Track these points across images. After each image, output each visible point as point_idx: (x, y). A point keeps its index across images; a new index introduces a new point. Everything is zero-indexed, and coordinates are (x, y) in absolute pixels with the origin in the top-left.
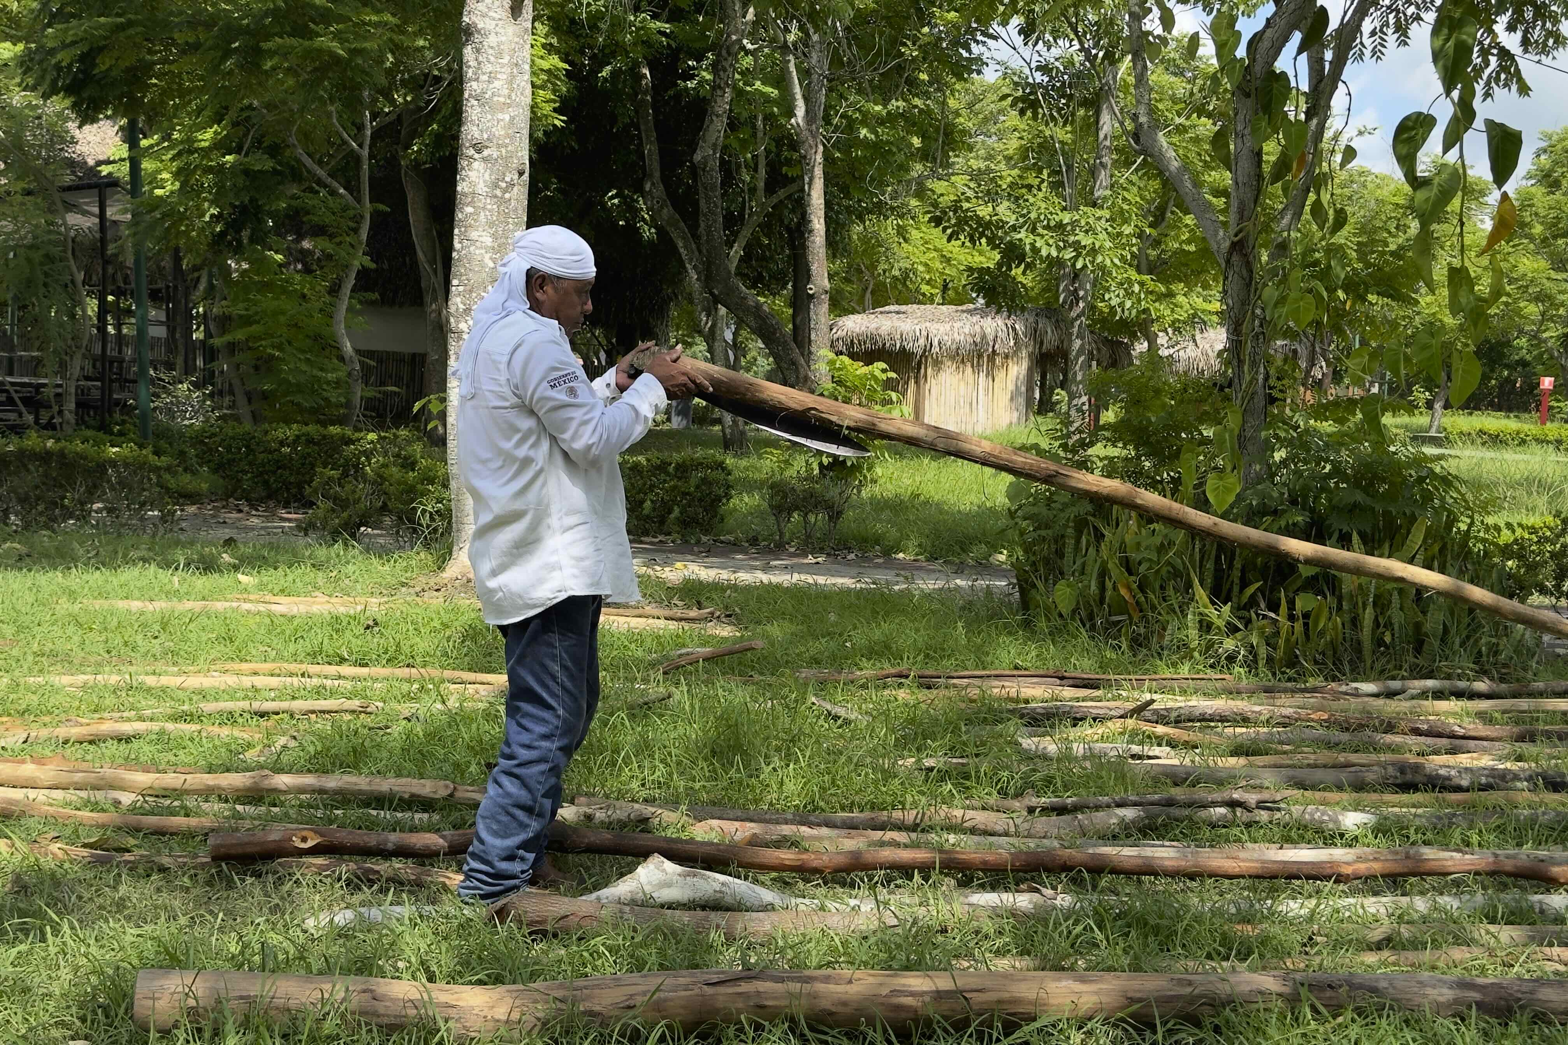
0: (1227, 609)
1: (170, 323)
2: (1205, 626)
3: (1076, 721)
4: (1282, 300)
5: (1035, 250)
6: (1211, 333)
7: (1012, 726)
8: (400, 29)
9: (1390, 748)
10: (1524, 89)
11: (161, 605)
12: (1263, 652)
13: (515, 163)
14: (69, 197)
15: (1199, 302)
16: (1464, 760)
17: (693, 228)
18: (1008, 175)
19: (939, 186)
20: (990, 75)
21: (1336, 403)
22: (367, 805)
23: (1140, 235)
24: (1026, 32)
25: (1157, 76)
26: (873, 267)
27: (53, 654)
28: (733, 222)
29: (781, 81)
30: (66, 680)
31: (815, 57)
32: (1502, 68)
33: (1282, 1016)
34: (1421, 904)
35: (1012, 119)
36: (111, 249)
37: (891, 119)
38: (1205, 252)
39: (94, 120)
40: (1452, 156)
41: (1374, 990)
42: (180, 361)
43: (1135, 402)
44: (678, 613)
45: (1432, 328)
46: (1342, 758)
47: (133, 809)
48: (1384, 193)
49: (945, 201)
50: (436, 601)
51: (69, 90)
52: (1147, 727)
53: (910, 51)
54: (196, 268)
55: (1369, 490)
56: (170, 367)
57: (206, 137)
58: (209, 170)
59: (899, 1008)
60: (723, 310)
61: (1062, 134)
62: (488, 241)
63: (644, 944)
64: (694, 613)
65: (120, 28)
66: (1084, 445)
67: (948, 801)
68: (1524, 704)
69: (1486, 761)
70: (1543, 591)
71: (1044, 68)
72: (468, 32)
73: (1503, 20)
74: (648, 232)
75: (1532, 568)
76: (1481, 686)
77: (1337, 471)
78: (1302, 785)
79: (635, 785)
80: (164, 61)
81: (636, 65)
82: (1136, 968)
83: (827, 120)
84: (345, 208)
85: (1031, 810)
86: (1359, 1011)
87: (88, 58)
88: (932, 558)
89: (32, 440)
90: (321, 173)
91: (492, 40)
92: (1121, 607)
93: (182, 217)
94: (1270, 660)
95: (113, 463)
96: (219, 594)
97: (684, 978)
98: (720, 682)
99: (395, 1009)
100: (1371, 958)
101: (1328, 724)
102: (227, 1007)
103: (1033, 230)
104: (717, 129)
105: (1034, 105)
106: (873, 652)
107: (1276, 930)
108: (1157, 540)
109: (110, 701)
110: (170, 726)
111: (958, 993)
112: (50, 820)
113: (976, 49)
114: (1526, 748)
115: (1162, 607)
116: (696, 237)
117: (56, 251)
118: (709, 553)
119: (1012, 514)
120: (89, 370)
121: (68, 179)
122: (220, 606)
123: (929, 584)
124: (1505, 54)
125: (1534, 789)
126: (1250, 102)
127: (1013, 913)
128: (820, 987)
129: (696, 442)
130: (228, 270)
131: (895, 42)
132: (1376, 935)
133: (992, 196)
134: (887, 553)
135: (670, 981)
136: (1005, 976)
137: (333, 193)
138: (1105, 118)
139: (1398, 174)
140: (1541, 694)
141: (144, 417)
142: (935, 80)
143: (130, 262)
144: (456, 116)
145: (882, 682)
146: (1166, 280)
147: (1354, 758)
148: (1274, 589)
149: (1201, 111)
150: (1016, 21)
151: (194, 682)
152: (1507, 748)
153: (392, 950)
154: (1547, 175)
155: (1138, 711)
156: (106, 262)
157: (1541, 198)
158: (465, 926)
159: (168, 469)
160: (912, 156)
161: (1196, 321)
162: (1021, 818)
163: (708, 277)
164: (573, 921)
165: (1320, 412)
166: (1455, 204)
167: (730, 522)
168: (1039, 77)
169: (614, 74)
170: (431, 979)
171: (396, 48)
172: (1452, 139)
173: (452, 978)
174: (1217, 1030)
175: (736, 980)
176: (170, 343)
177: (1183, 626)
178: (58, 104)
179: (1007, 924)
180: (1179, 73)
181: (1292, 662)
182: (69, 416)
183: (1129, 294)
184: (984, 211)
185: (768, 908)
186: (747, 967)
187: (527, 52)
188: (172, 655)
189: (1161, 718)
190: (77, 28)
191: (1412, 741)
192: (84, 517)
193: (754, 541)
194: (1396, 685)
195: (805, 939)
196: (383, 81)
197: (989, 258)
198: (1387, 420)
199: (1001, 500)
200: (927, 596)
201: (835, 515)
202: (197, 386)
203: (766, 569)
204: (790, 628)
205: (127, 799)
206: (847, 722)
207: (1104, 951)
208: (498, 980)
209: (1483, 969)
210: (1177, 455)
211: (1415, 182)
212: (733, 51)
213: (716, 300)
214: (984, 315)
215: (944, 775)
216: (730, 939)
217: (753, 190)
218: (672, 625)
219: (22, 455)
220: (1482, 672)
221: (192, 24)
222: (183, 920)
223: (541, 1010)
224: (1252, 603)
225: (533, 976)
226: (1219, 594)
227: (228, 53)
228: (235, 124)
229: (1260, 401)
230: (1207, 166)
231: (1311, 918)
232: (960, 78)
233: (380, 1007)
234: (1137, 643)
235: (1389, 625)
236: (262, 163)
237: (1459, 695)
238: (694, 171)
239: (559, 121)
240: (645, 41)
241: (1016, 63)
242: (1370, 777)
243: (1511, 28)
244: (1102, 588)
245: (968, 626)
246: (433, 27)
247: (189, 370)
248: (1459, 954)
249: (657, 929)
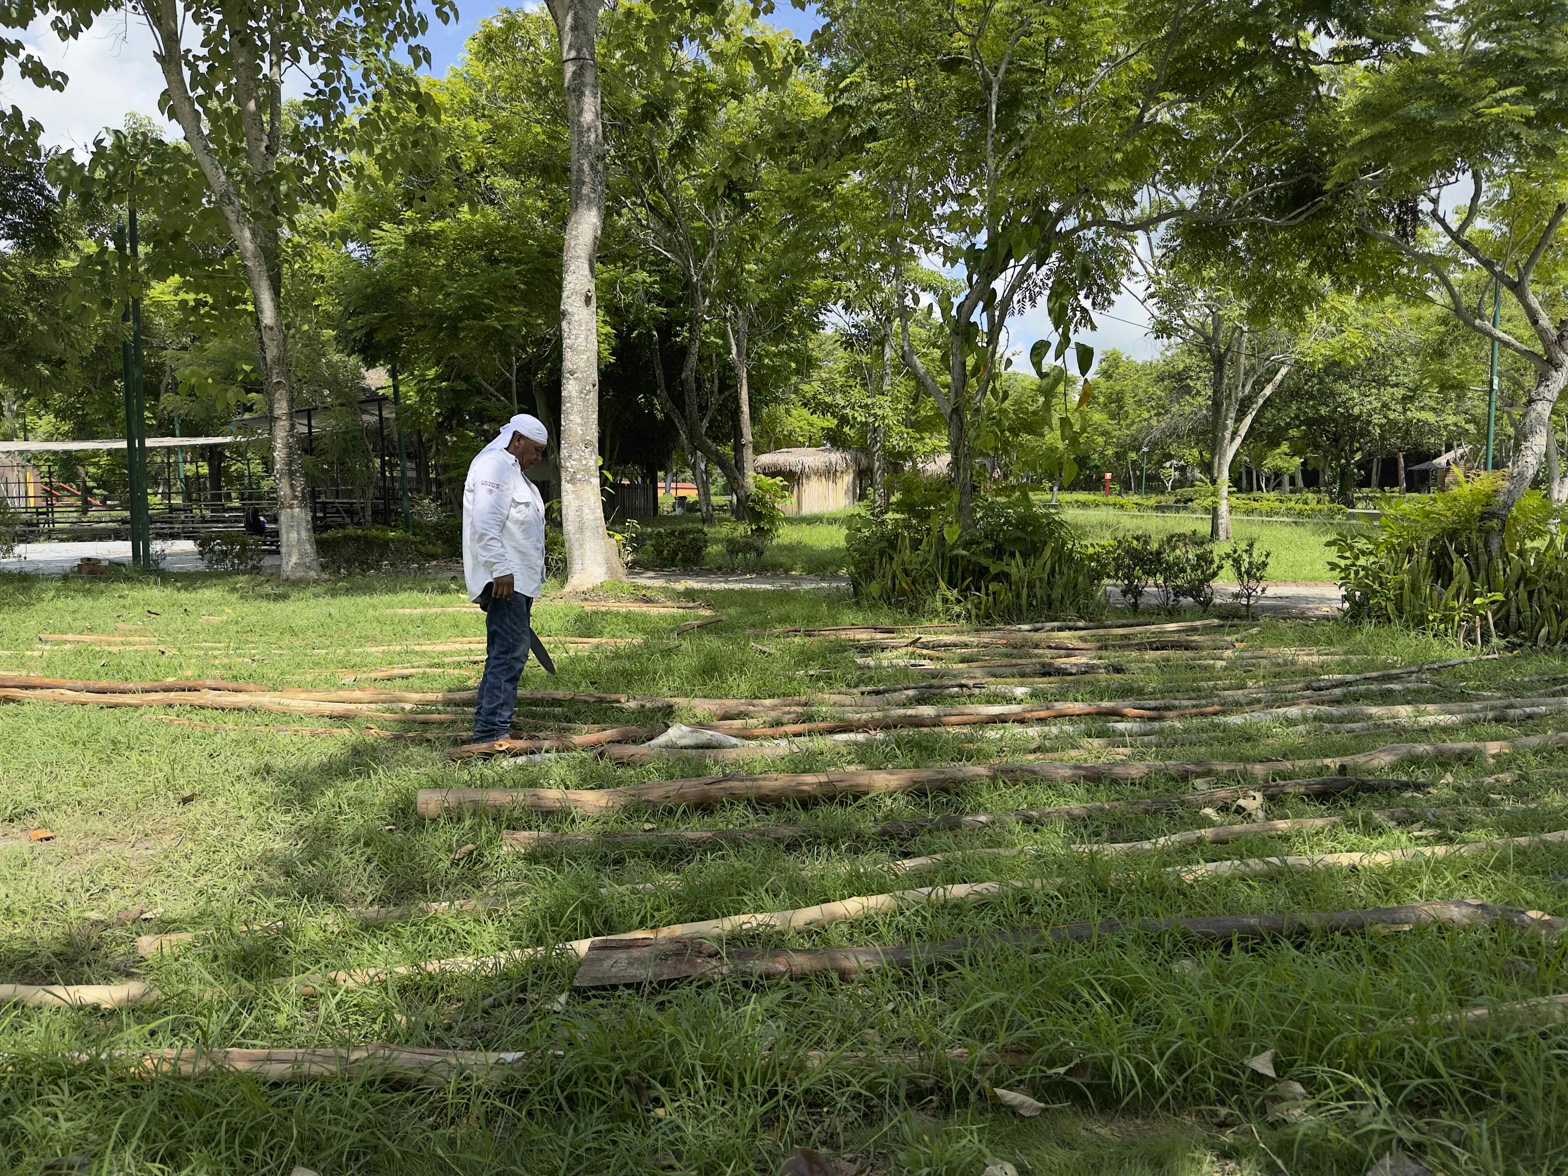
0: (955, 591)
1: (418, 470)
2: (945, 601)
3: (883, 650)
4: (978, 437)
5: (854, 418)
6: (943, 458)
7: (852, 653)
8: (528, 315)
9: (1036, 656)
10: (1094, 328)
11: (420, 611)
12: (974, 612)
13: (591, 380)
14: (363, 406)
15: (936, 442)
16: (1073, 660)
17: (683, 413)
18: (840, 380)
19: (805, 387)
20: (829, 331)
21: (1006, 488)
22: (530, 705)
23: (907, 409)
24: (846, 308)
25: (912, 328)
26: (774, 430)
27: (366, 637)
28: (702, 409)
29: (723, 335)
30: (374, 649)
31: (741, 323)
32: (1083, 317)
33: (989, 786)
34: (1055, 730)
35: (840, 353)
36: (386, 432)
37: (780, 353)
38: (938, 415)
39: (374, 367)
40: (1059, 362)
41: (1033, 772)
42: (424, 488)
43: (907, 491)
44: (683, 604)
45: (1053, 450)
46: (1014, 662)
47: (411, 711)
48: (1026, 384)
49: (808, 395)
50: (562, 603)
51: (361, 351)
52: (918, 651)
53: (789, 319)
54: (429, 441)
55: (1023, 530)
56: (419, 491)
57: (431, 373)
58: (434, 390)
59: (801, 791)
60: (699, 453)
61: (866, 359)
62: (579, 421)
63: (673, 766)
64: (691, 605)
65: (384, 318)
66: (882, 513)
67: (821, 690)
68: (1101, 632)
69: (1084, 660)
70: (1109, 576)
71: (855, 326)
72: (564, 314)
73: (1082, 293)
74: (660, 416)
75: (1104, 566)
76: (1081, 624)
77: (1007, 522)
78: (995, 676)
79: (665, 689)
80: (409, 335)
81: (650, 330)
82: (917, 766)
83: (748, 357)
84: (505, 408)
85: (863, 693)
86: (1026, 782)
87: (369, 335)
88: (810, 573)
89: (351, 530)
90: (492, 389)
91: (576, 318)
92: (904, 593)
93: (421, 415)
94: (977, 616)
95: (392, 540)
96: (450, 604)
97: (694, 782)
98: (706, 637)
99: (549, 803)
100: (1031, 757)
101: (1006, 645)
102: (465, 807)
103: (853, 408)
104: (693, 361)
105: (852, 345)
106: (782, 620)
107: (984, 746)
108: (920, 559)
109: (397, 659)
110: (428, 670)
111: (829, 783)
112: (370, 719)
113: (821, 317)
114: (1103, 653)
115: (924, 592)
116: (684, 417)
117: (357, 434)
118: (698, 575)
119: (848, 549)
120: (378, 495)
121: (363, 397)
122: (450, 610)
123: (807, 586)
124: (1084, 310)
125: (1108, 672)
126: (959, 338)
127: (856, 743)
128: (761, 783)
129: (689, 520)
130: (446, 441)
131: (780, 315)
132: (1033, 746)
133: (832, 392)
134: (786, 571)
135: (687, 784)
136: (853, 773)
137: (498, 400)
138: (887, 350)
139: (1032, 372)
140: (1110, 627)
141: (406, 517)
142: (801, 333)
143: (396, 438)
144: (560, 358)
145: (787, 634)
146: (919, 431)
147: (1019, 661)
148: (979, 581)
149: (934, 345)
150: (841, 302)
151: (439, 648)
152: (1094, 654)
153: (547, 775)
154: (1106, 372)
155: (914, 643)
156: (383, 439)
157: (1103, 384)
158: (583, 762)
159: (421, 542)
160: (791, 373)
161: (935, 451)
162: (858, 698)
163: (691, 437)
164: (637, 757)
165: (998, 492)
166: (1061, 388)
167: (707, 559)
168: (853, 331)
169: (639, 334)
170: (567, 788)
171: (527, 324)
172: (1059, 354)
173: (577, 787)
174: (957, 794)
175: (719, 782)
176: (418, 480)
177: (934, 601)
178: (354, 360)
179: (853, 748)
180: (923, 327)
181: (988, 616)
182: (369, 518)
183: (902, 439)
184: (828, 399)
185: (735, 746)
186: (725, 775)
187: (594, 324)
188: (427, 635)
189: (925, 646)
190: (362, 320)
191: (1047, 651)
192: (378, 569)
193: (720, 568)
194: (1039, 625)
195: (753, 760)
196: (521, 341)
197: (832, 423)
198: (1031, 494)
199: (843, 544)
200: (808, 592)
201: (760, 553)
202: (433, 500)
203: (726, 582)
204: (739, 610)
205: (408, 707)
206: (770, 654)
207: (900, 760)
208: (601, 787)
209: (1086, 760)
210: (928, 517)
211: (1042, 375)
212: (700, 321)
213: (696, 448)
214: (830, 451)
215: (819, 678)
216: (716, 762)
217: (712, 393)
218: (681, 611)
219: (346, 538)
220: (1082, 617)
221: (422, 316)
222: (440, 765)
223: (623, 801)
224: (968, 588)
225: (618, 785)
226: (951, 584)
227: (441, 330)
228: (446, 366)
229: (968, 488)
230: (939, 374)
231: (1001, 740)
232: (814, 332)
233: (542, 803)
234: (912, 610)
235: (1035, 596)
236: (462, 386)
237: (1070, 629)
238: (682, 383)
239: (612, 360)
240: (654, 317)
241: (842, 324)
242: (1028, 670)
243: (1086, 297)
244: (894, 584)
245: (828, 605)
246: (546, 313)
247: (429, 493)
248: (1074, 753)
249: (679, 759)
